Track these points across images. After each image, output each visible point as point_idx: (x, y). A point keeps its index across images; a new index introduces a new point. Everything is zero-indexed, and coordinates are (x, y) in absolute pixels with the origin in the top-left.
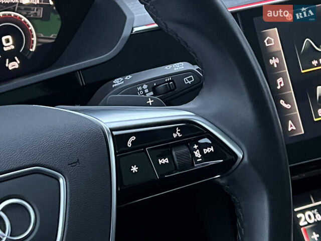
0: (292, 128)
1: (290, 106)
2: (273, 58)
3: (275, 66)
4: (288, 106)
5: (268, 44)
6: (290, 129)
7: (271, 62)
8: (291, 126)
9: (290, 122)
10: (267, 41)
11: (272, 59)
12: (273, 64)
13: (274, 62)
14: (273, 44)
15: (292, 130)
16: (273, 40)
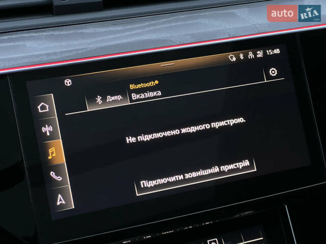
0: (61, 202)
1: (61, 179)
2: (47, 126)
3: (48, 134)
4: (59, 179)
5: (41, 110)
6: (58, 204)
7: (44, 129)
8: (61, 200)
9: (60, 195)
10: (41, 107)
11: (45, 127)
12: (46, 132)
13: (47, 129)
14: (48, 110)
15: (61, 204)
16: (47, 106)
